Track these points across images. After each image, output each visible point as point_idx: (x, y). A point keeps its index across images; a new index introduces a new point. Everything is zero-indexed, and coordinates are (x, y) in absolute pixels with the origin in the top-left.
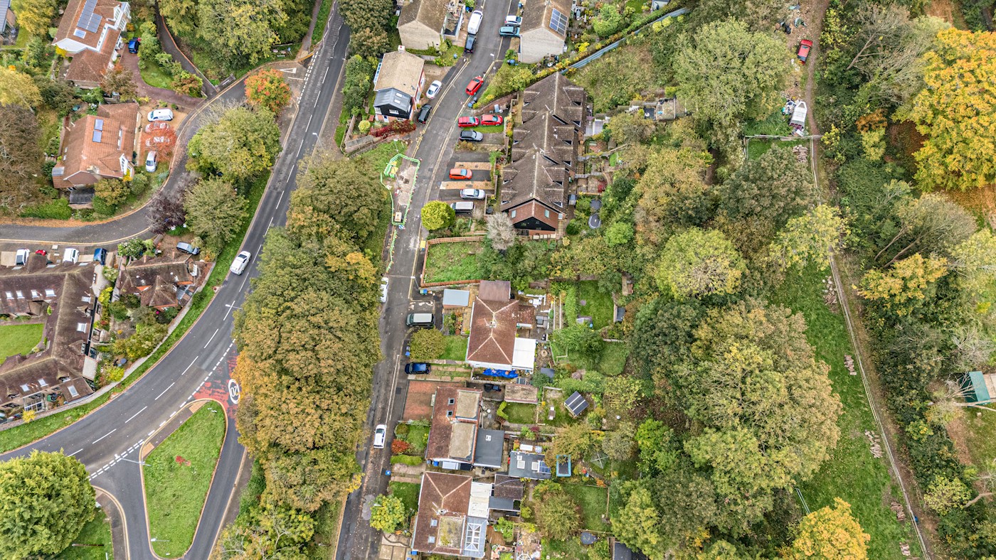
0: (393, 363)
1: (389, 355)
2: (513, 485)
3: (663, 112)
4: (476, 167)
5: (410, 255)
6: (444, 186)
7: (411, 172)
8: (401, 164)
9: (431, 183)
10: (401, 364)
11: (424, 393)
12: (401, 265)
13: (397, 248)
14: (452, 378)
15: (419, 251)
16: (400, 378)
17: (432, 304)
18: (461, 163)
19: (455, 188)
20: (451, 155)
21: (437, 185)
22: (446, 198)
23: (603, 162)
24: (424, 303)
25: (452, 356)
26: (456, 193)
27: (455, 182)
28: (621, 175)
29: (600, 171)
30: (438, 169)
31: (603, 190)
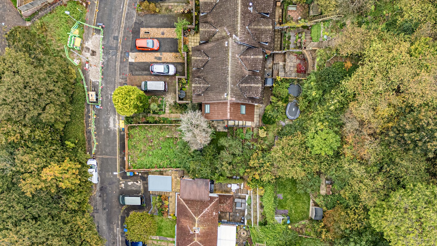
0: (115, 236)
1: (111, 229)
4: (163, 34)
5: (112, 135)
6: (133, 57)
7: (95, 42)
8: (84, 37)
9: (119, 54)
10: (122, 236)
12: (105, 145)
13: (98, 129)
15: (120, 131)
17: (139, 183)
18: (146, 30)
19: (144, 61)
20: (134, 19)
21: (125, 56)
22: (137, 73)
23: (304, 34)
24: (132, 182)
25: (164, 233)
26: (146, 68)
27: (143, 53)
28: (326, 57)
29: (300, 47)
30: (124, 37)
31: (302, 70)
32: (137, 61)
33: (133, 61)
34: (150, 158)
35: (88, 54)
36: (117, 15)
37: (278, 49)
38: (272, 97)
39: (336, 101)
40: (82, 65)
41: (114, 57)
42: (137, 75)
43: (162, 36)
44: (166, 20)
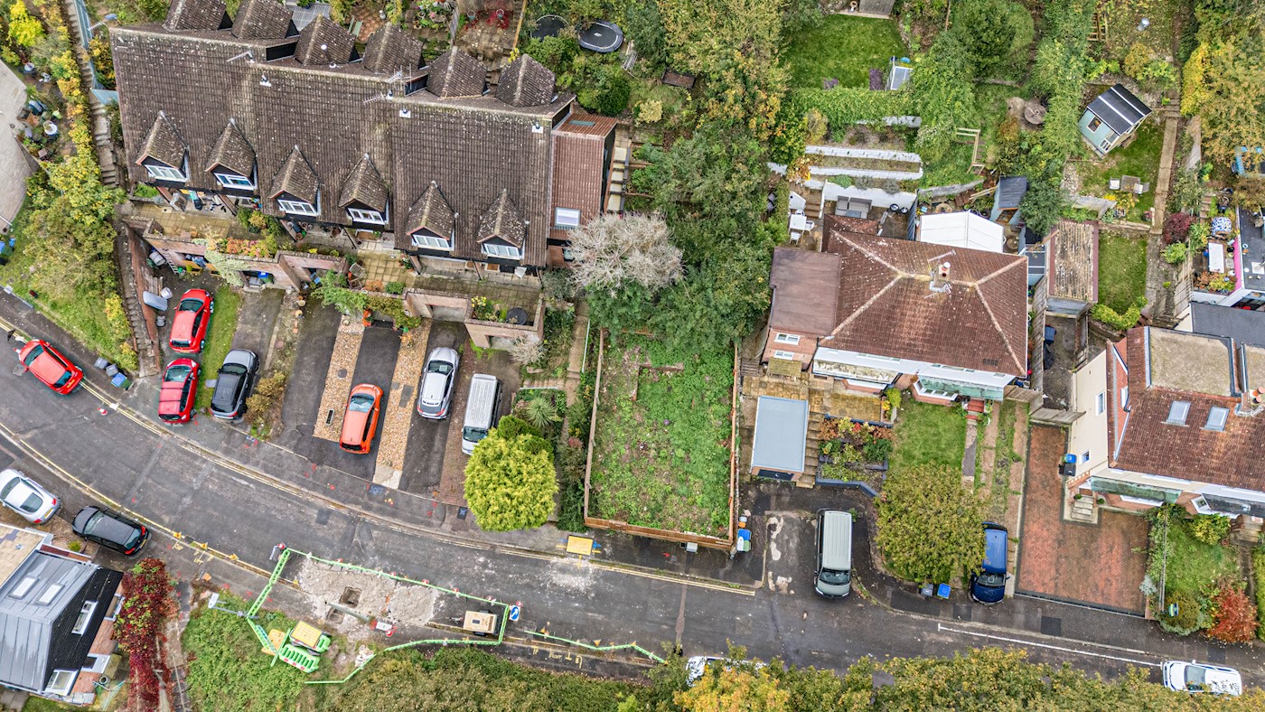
4: (343, 373)
5: (610, 588)
6: (388, 476)
7: (319, 582)
10: (967, 618)
11: (1060, 543)
12: (642, 617)
14: (1017, 460)
15: (601, 557)
16: (1010, 624)
17: (777, 520)
18: (322, 418)
19: (405, 439)
20: (285, 450)
21: (381, 498)
22: (433, 470)
24: (773, 546)
25: (952, 455)
27: (384, 438)
30: (326, 492)
32: (400, 462)
33: (398, 474)
34: (696, 456)
35: (350, 616)
36: (263, 502)
40: (380, 639)
41: (375, 533)
42: (440, 471)
43: (350, 375)
44: (309, 360)
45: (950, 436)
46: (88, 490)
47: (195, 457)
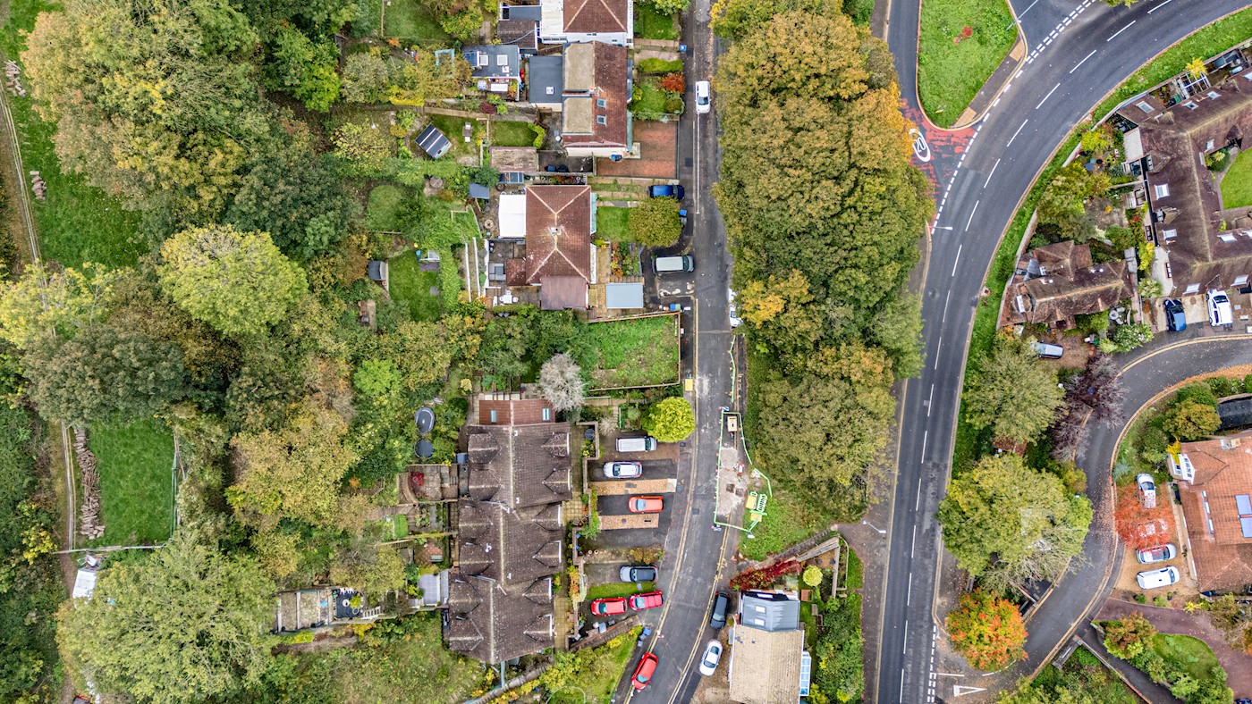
0: (703, 200)
1: (710, 211)
2: (511, 35)
3: (319, 604)
4: (624, 521)
5: (706, 367)
6: (671, 485)
7: (726, 505)
8: (743, 512)
9: (692, 489)
10: (692, 200)
11: (651, 160)
12: (716, 350)
13: (727, 375)
14: (616, 181)
15: (692, 373)
16: (691, 181)
17: (661, 292)
18: (649, 525)
19: (652, 481)
20: (667, 540)
21: (682, 486)
22: (665, 463)
23: (418, 524)
24: (674, 292)
25: (619, 213)
26: (648, 471)
27: (655, 491)
28: (385, 495)
29: (422, 507)
30: (684, 514)
31: (416, 477)
32: (663, 480)
33: (670, 480)
34: (641, 334)
35: (738, 486)
36: (693, 543)
37: (453, 505)
38: (456, 438)
39: (366, 435)
40: (748, 470)
41: (699, 484)
42: (664, 460)
43: (624, 517)
44: (620, 539)
45: (610, 215)
46: (702, 630)
47: (677, 583)
